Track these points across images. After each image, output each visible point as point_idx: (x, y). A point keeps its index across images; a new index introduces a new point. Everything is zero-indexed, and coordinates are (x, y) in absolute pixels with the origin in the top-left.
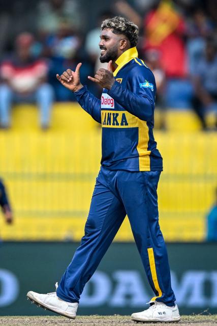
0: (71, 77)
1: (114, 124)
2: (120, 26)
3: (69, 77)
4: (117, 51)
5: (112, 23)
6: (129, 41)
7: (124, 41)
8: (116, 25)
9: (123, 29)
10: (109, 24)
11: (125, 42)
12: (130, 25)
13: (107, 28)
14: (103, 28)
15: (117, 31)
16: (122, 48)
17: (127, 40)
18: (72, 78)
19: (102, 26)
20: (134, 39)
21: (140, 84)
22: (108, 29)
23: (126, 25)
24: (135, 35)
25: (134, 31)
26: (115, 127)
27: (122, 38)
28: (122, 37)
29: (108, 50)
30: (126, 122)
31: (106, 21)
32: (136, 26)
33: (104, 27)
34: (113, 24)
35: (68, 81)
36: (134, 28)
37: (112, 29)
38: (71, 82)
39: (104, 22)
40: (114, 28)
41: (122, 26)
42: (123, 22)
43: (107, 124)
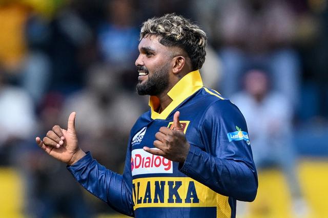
0: (62, 138)
1: (170, 201)
2: (173, 32)
3: (58, 139)
4: (167, 76)
5: (160, 26)
6: (189, 59)
7: (180, 58)
8: (166, 30)
9: (178, 37)
10: (154, 28)
11: (182, 61)
12: (192, 31)
13: (152, 34)
14: (144, 34)
15: (168, 40)
16: (176, 70)
17: (185, 57)
18: (64, 141)
19: (142, 31)
20: (198, 54)
21: (228, 135)
22: (152, 36)
23: (185, 30)
24: (201, 48)
25: (199, 41)
26: (175, 205)
27: (178, 53)
28: (177, 51)
29: (151, 74)
30: (195, 196)
31: (150, 23)
32: (202, 32)
33: (146, 32)
34: (161, 29)
35: (58, 146)
36: (198, 36)
37: (160, 38)
38: (63, 147)
39: (145, 23)
40: (163, 34)
41: (177, 32)
42: (179, 24)
43: (156, 201)
